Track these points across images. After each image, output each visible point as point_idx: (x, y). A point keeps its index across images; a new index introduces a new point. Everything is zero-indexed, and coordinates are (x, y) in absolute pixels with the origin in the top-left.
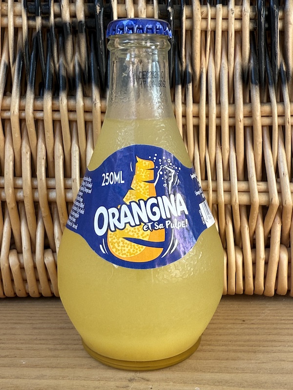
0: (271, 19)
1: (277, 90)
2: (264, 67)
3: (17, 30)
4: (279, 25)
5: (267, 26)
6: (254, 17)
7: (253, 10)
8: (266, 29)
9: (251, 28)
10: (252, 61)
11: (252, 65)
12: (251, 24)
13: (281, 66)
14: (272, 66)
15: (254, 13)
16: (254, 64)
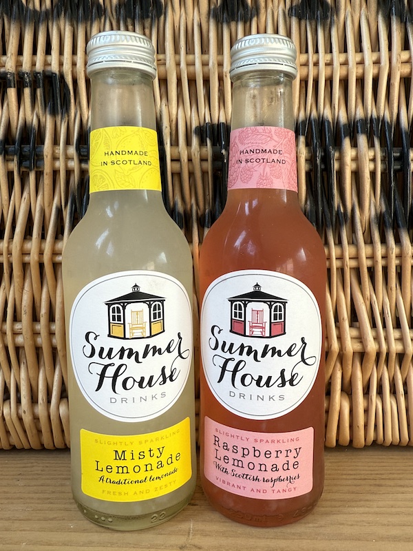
0: (326, 160)
1: (335, 232)
2: (320, 208)
3: (69, 172)
4: (336, 166)
5: (323, 167)
6: (309, 158)
7: (309, 151)
8: (322, 171)
9: (307, 169)
10: (308, 203)
11: (308, 207)
12: (307, 165)
13: (339, 207)
14: (329, 208)
15: (310, 155)
16: (311, 206)
